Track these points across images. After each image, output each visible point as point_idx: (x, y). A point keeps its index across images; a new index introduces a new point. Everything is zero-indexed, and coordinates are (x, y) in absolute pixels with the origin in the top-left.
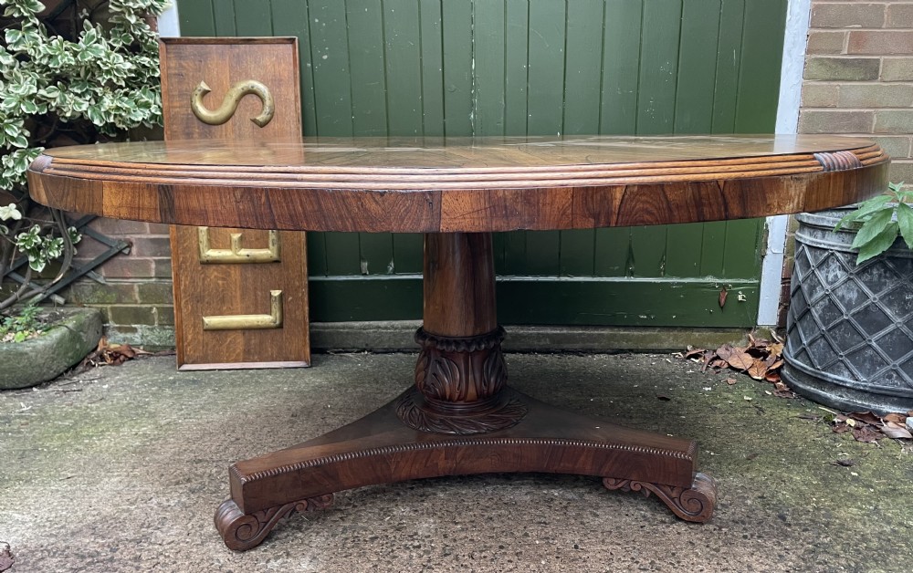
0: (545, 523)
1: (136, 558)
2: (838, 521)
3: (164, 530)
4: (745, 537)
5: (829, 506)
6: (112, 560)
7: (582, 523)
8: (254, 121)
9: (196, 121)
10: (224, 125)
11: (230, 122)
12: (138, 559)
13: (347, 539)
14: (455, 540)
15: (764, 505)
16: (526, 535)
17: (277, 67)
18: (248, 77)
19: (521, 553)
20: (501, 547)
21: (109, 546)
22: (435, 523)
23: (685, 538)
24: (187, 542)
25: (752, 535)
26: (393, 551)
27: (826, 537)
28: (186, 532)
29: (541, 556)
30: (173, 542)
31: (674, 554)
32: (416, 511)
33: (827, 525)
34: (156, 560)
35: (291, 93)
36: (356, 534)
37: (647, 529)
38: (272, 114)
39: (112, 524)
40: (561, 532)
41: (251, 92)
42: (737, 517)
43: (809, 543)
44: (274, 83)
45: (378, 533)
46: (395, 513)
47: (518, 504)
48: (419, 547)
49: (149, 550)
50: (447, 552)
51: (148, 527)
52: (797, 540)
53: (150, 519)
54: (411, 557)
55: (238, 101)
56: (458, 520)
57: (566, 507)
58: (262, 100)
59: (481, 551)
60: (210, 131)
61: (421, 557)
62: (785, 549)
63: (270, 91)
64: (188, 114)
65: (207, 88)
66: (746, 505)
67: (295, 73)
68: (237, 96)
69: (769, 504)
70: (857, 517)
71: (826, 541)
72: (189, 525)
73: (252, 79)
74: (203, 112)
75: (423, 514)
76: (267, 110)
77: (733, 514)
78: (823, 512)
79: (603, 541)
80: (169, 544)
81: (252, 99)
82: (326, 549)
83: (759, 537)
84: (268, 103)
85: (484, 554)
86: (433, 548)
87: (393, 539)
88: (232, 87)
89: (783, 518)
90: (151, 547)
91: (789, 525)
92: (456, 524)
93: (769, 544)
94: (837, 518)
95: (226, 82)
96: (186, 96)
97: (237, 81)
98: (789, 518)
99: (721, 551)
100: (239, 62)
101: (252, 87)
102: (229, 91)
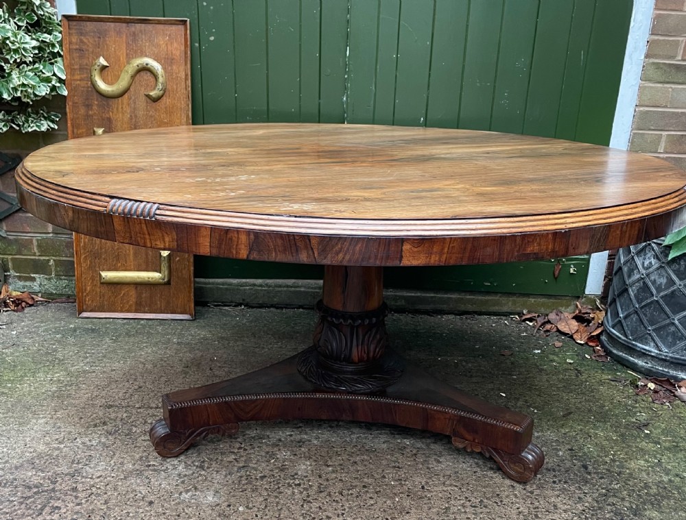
0: (398, 467)
1: (73, 489)
2: (627, 471)
3: (92, 465)
4: (554, 482)
5: (623, 458)
6: (53, 490)
7: (428, 468)
8: (148, 96)
9: (95, 93)
10: (120, 99)
11: (126, 95)
13: (241, 477)
14: (328, 480)
15: (572, 456)
16: (384, 477)
17: (169, 47)
18: (143, 54)
19: (380, 491)
20: (364, 487)
21: (49, 479)
22: (311, 465)
24: (113, 476)
25: (560, 481)
26: (279, 488)
27: (617, 484)
29: (395, 494)
31: (498, 495)
32: (295, 455)
33: (619, 474)
34: (89, 491)
35: (182, 71)
36: (248, 473)
37: (479, 474)
38: (164, 90)
40: (411, 475)
41: (145, 69)
42: (549, 466)
43: (602, 488)
44: (167, 61)
45: (267, 473)
46: (278, 456)
47: (377, 451)
48: (299, 485)
49: (83, 483)
50: (322, 490)
51: (78, 463)
52: (594, 485)
53: (78, 457)
54: (293, 493)
55: (133, 77)
56: (330, 463)
57: (415, 455)
58: (155, 76)
59: (349, 490)
60: (108, 104)
61: (301, 493)
62: (584, 493)
63: (164, 69)
64: (88, 87)
65: (106, 64)
66: (558, 456)
67: (186, 53)
68: (133, 73)
69: (576, 456)
70: (643, 468)
71: (616, 487)
72: (112, 462)
73: (146, 56)
74: (102, 85)
75: (301, 457)
76: (160, 86)
77: (547, 463)
78: (617, 463)
79: (444, 483)
80: (98, 478)
81: (146, 75)
82: (226, 485)
83: (565, 482)
84: (161, 80)
85: (350, 492)
86: (311, 486)
87: (278, 477)
88: (128, 63)
89: (585, 467)
90: (84, 480)
91: (589, 473)
92: (328, 466)
93: (572, 488)
94: (628, 468)
95: (123, 58)
96: (87, 70)
97: (133, 58)
98: (590, 467)
99: (535, 493)
100: (135, 40)
101: (147, 64)
102: (125, 67)
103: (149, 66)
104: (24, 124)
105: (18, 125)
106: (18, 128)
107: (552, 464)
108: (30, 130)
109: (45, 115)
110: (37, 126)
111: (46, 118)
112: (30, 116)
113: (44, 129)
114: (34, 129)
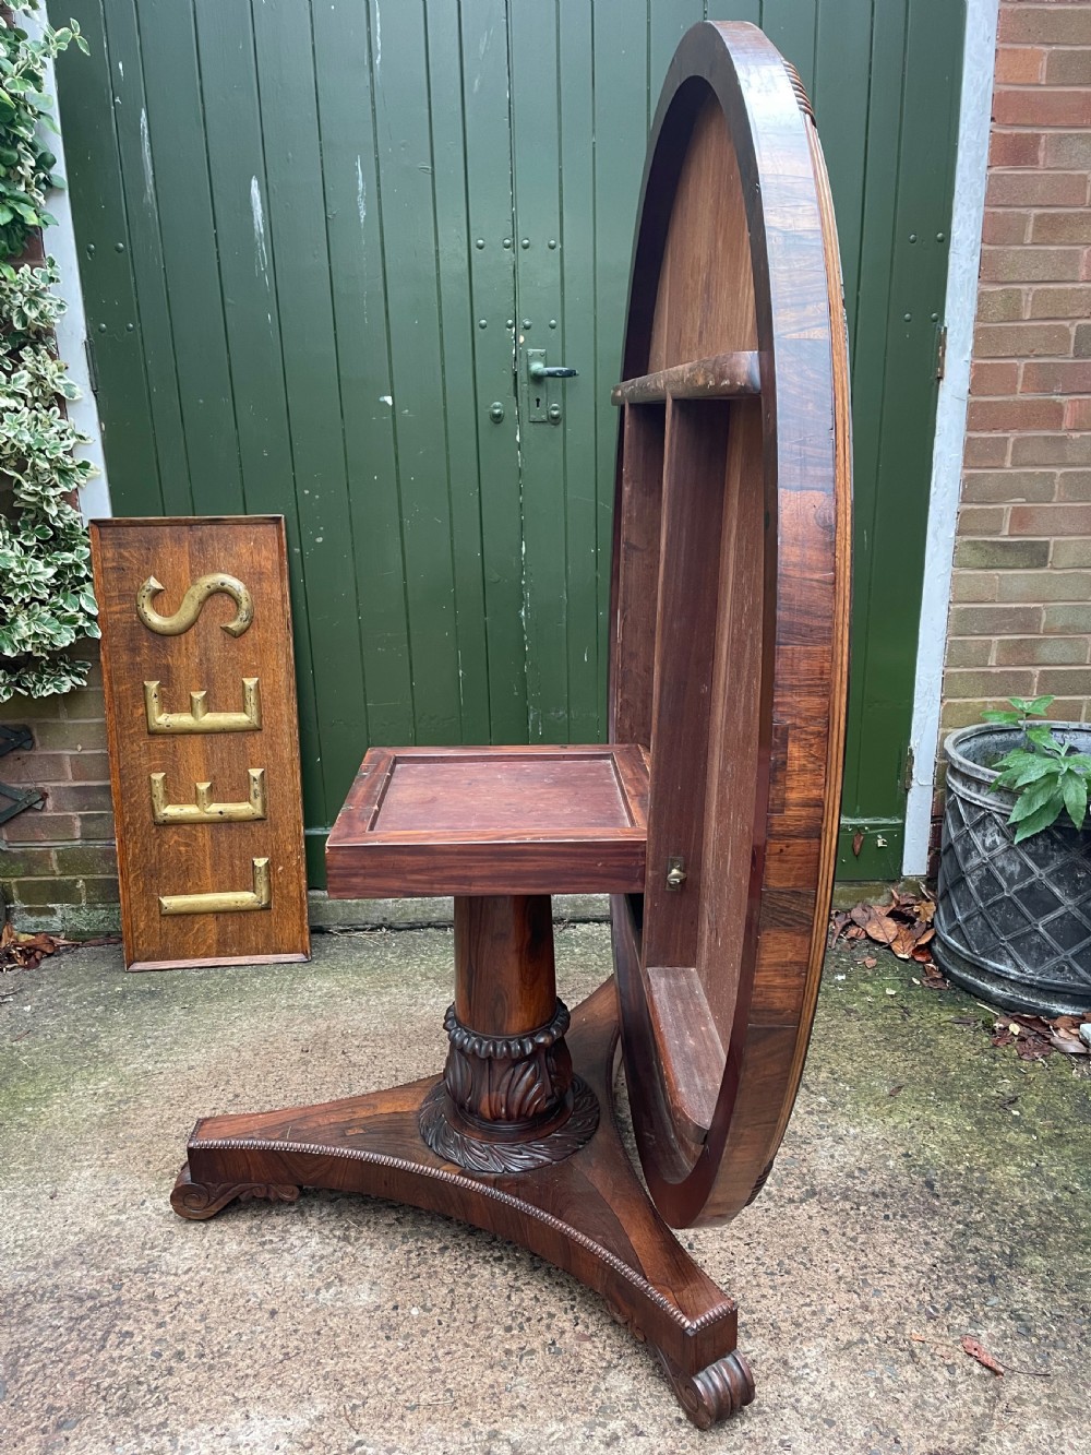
1: (148, 1296)
2: (993, 1187)
3: (174, 1250)
4: (887, 1217)
5: (985, 1164)
6: (118, 1301)
8: (226, 630)
9: (143, 631)
10: (183, 636)
11: (192, 631)
12: (151, 1297)
13: (410, 1252)
15: (909, 1168)
17: (255, 557)
18: (217, 571)
21: (109, 1281)
23: (817, 1223)
24: (209, 1270)
25: (895, 1215)
26: (470, 1267)
27: (979, 1212)
28: (203, 1255)
30: (190, 1269)
33: (981, 1193)
34: (175, 1299)
35: (277, 590)
36: (420, 1243)
37: (772, 1214)
38: (251, 619)
39: (103, 1246)
41: (221, 591)
42: (877, 1188)
43: (959, 1222)
44: (252, 577)
45: (448, 1240)
48: (501, 1258)
49: (163, 1284)
51: (152, 1248)
52: (946, 1218)
53: (151, 1236)
54: (493, 1275)
55: (202, 603)
58: (236, 601)
60: (165, 645)
61: (505, 1273)
62: (933, 1233)
63: (248, 588)
64: (134, 622)
65: (158, 586)
66: (887, 1167)
67: (281, 565)
68: (201, 598)
69: (914, 1166)
70: (1015, 1180)
71: (979, 1217)
72: (205, 1241)
73: (222, 572)
74: (155, 619)
76: (243, 614)
77: (873, 1183)
78: (977, 1174)
79: (722, 1235)
80: (186, 1272)
81: (224, 600)
82: (387, 1269)
83: (904, 1216)
84: (245, 605)
87: (467, 1248)
88: (194, 583)
89: (929, 1184)
90: (164, 1279)
91: (937, 1197)
93: (914, 1226)
94: (993, 1183)
95: (185, 576)
96: (130, 596)
97: (200, 576)
98: (937, 1185)
99: (860, 1241)
100: (202, 550)
101: (223, 584)
102: (189, 588)
103: (226, 586)
104: (35, 685)
105: (27, 689)
106: (26, 694)
107: (881, 1185)
108: (45, 694)
109: (68, 667)
110: (56, 686)
111: (68, 672)
112: (44, 672)
113: (65, 689)
114: (50, 692)
